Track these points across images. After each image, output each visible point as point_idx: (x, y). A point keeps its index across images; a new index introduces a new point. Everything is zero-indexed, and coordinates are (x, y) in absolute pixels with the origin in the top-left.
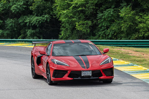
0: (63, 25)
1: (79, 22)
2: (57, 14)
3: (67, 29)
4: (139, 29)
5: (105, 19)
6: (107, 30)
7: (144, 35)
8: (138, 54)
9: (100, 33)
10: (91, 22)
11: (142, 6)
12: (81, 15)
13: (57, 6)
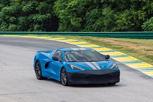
0: (61, 21)
1: (73, 19)
2: (56, 13)
3: (64, 24)
4: (116, 24)
5: (91, 17)
6: (93, 24)
7: (121, 28)
8: (117, 43)
9: (88, 27)
10: (81, 19)
11: (119, 6)
12: (74, 14)
13: (56, 7)
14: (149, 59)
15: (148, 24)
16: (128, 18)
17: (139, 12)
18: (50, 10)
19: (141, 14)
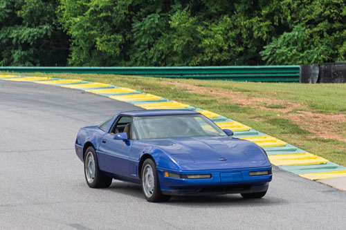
0: (75, 41)
1: (101, 37)
2: (64, 23)
3: (81, 48)
4: (203, 49)
5: (145, 32)
6: (150, 49)
7: (212, 58)
8: (201, 91)
9: (137, 55)
10: (121, 37)
11: (207, 8)
12: (104, 25)
13: (64, 10)
14: (275, 127)
15: (275, 48)
16: (229, 35)
17: (254, 20)
18: (48, 16)
19: (260, 26)
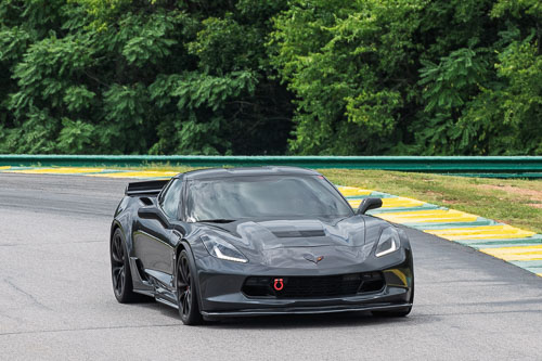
0: (303, 104)
1: (357, 96)
2: (282, 67)
3: (316, 118)
5: (445, 86)
6: (455, 121)
9: (429, 133)
10: (397, 95)
12: (362, 71)
13: (282, 40)
